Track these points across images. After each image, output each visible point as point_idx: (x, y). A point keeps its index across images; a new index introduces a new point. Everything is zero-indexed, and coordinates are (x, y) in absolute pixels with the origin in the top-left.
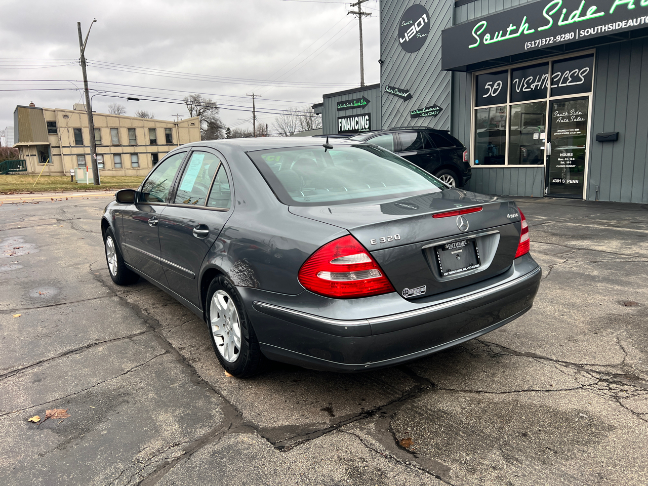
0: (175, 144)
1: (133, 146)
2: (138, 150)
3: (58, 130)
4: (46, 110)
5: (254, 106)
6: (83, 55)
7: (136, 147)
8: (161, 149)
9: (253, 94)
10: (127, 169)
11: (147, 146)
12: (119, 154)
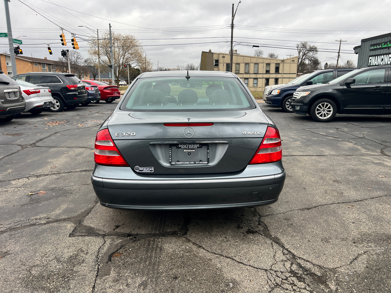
0: (280, 73)
1: (256, 74)
2: (258, 76)
3: (219, 64)
4: (215, 54)
5: (340, 48)
6: (233, 22)
7: (257, 75)
8: (271, 76)
9: (341, 40)
10: (251, 87)
11: (264, 74)
12: (247, 79)
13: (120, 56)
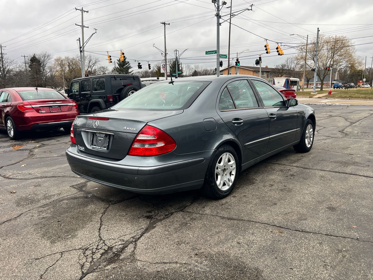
13: (328, 59)
